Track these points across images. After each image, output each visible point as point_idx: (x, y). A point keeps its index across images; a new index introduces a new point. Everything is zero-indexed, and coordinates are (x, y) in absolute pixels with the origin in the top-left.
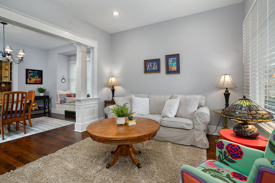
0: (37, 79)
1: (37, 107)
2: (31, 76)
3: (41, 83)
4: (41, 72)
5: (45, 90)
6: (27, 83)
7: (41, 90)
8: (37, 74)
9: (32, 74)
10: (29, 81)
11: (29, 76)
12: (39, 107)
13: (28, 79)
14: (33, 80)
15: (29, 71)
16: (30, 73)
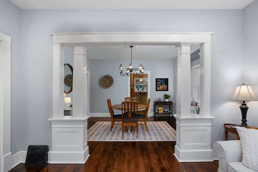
0: (164, 87)
1: (163, 111)
2: (159, 84)
3: (167, 90)
4: (167, 80)
5: (170, 96)
6: (157, 90)
7: (167, 97)
8: (164, 82)
9: (160, 82)
10: (158, 89)
11: (158, 84)
12: (164, 111)
13: (157, 87)
14: (161, 87)
15: (158, 80)
16: (158, 81)
